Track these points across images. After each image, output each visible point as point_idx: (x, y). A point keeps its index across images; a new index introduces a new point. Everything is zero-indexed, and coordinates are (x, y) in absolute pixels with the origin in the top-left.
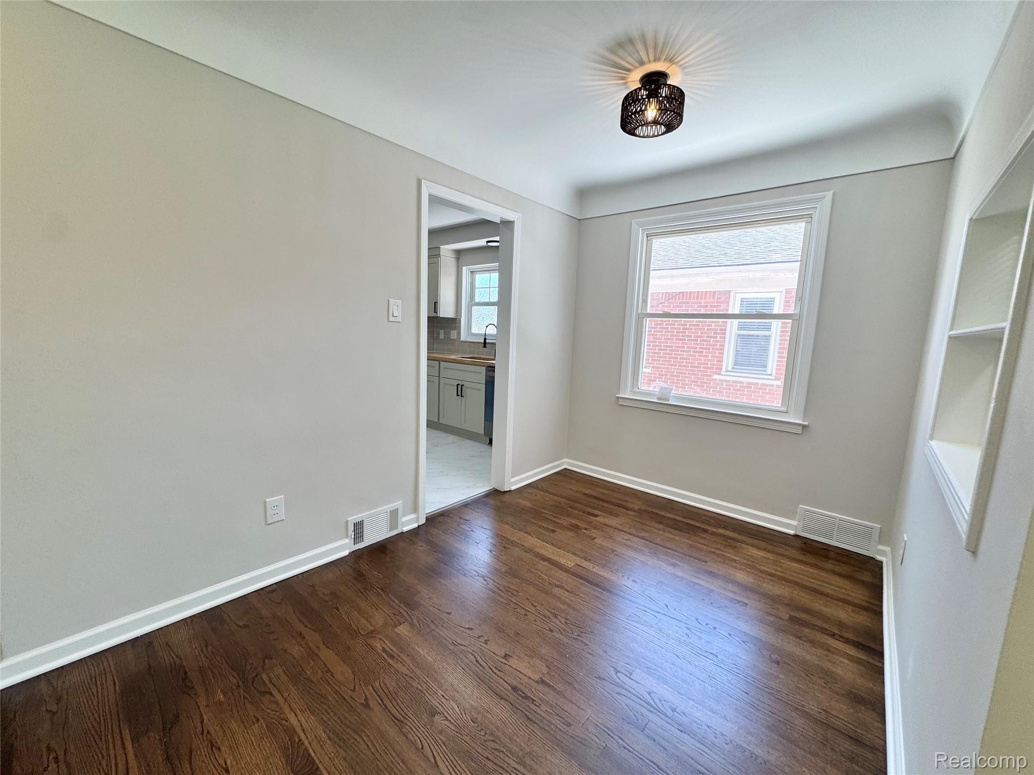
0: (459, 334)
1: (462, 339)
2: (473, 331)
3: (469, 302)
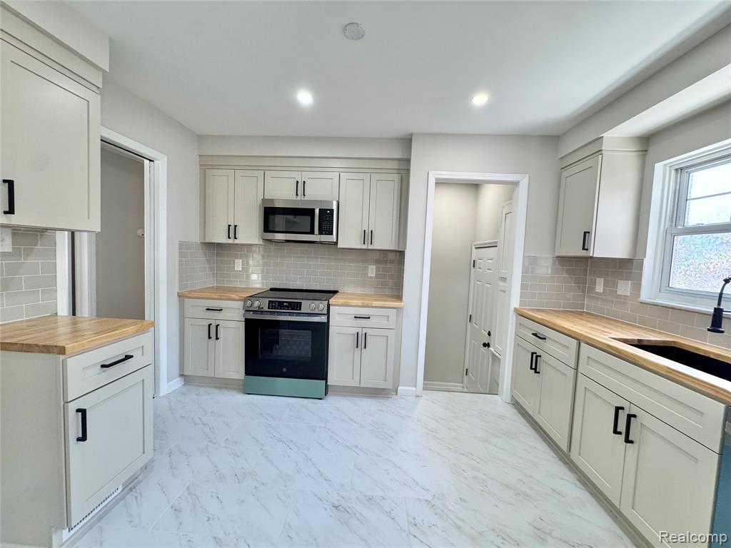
0: (637, 287)
1: (644, 298)
3: (666, 227)
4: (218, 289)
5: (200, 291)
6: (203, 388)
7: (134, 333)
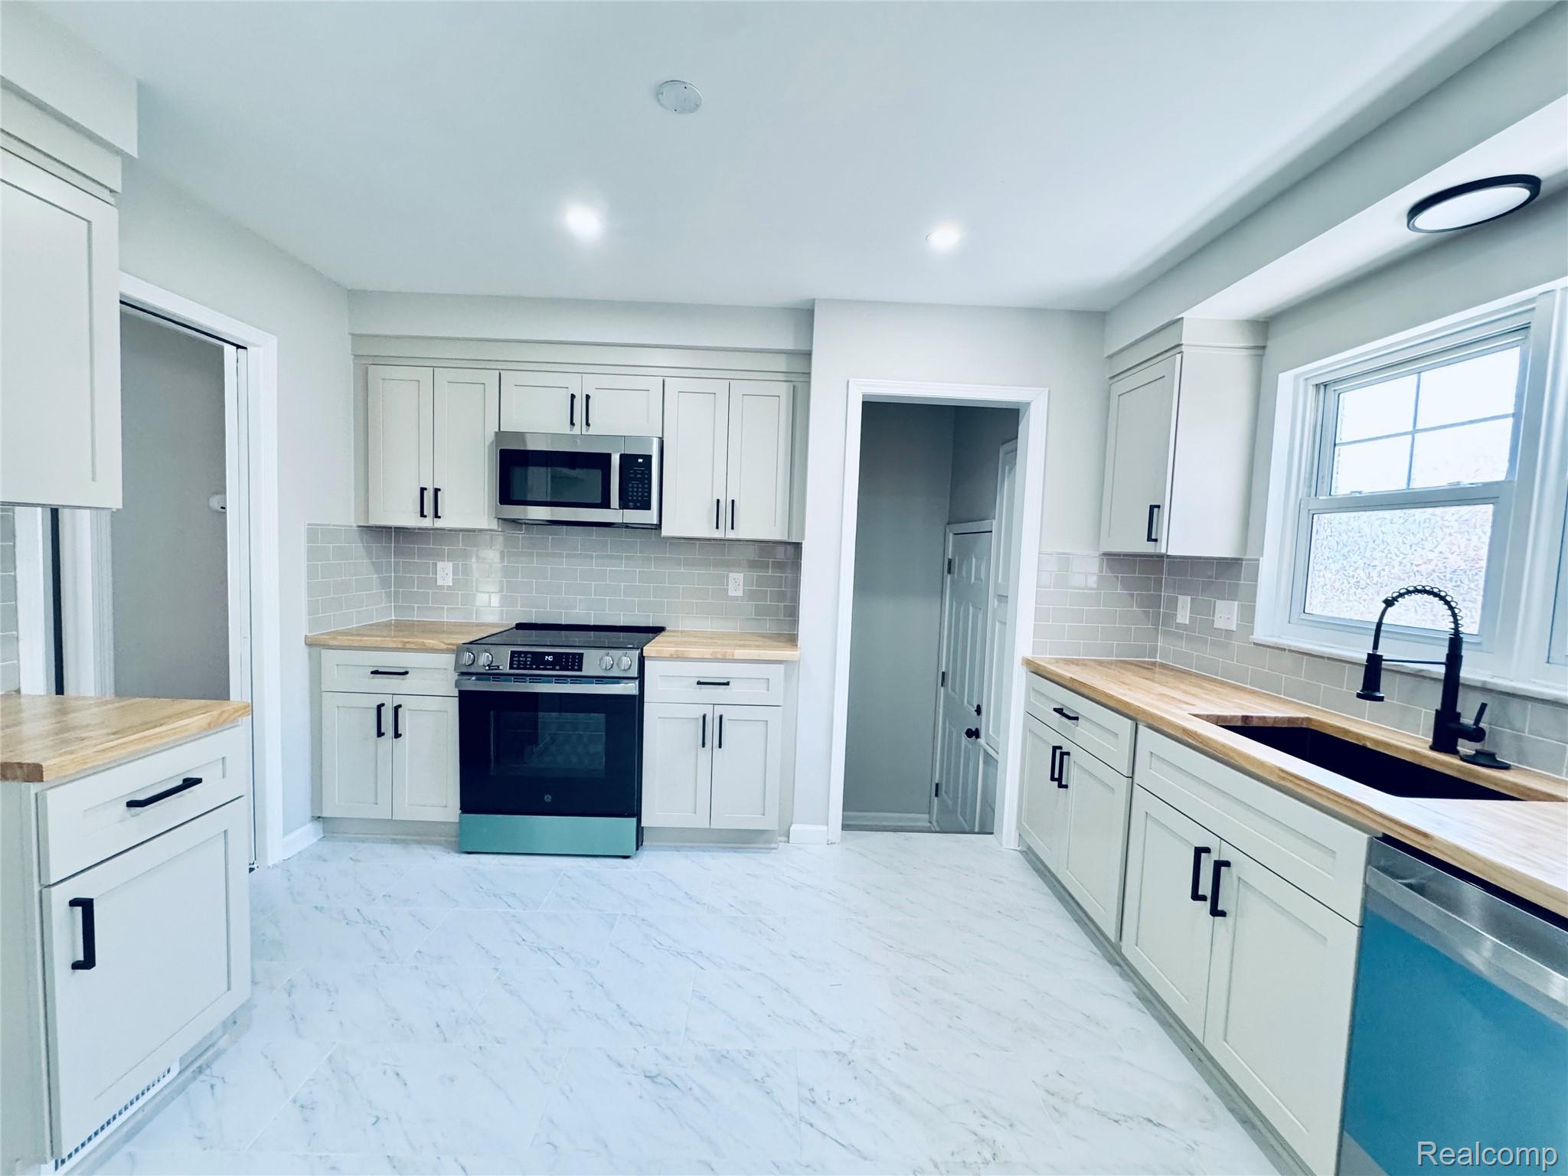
0: (1248, 613)
1: (1260, 634)
2: (1315, 606)
3: (1300, 497)
4: (401, 627)
5: (359, 633)
6: (365, 845)
7: (205, 729)
